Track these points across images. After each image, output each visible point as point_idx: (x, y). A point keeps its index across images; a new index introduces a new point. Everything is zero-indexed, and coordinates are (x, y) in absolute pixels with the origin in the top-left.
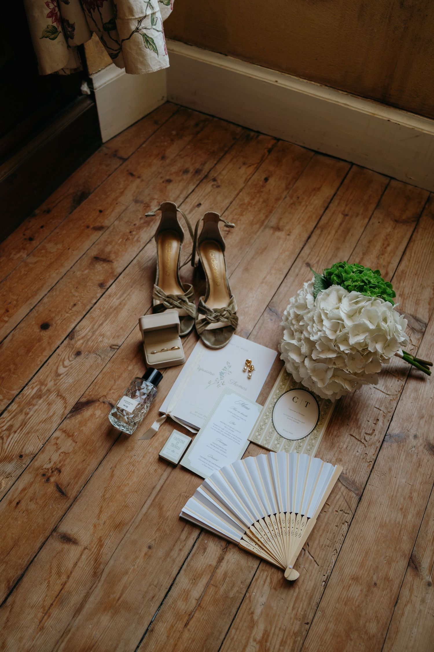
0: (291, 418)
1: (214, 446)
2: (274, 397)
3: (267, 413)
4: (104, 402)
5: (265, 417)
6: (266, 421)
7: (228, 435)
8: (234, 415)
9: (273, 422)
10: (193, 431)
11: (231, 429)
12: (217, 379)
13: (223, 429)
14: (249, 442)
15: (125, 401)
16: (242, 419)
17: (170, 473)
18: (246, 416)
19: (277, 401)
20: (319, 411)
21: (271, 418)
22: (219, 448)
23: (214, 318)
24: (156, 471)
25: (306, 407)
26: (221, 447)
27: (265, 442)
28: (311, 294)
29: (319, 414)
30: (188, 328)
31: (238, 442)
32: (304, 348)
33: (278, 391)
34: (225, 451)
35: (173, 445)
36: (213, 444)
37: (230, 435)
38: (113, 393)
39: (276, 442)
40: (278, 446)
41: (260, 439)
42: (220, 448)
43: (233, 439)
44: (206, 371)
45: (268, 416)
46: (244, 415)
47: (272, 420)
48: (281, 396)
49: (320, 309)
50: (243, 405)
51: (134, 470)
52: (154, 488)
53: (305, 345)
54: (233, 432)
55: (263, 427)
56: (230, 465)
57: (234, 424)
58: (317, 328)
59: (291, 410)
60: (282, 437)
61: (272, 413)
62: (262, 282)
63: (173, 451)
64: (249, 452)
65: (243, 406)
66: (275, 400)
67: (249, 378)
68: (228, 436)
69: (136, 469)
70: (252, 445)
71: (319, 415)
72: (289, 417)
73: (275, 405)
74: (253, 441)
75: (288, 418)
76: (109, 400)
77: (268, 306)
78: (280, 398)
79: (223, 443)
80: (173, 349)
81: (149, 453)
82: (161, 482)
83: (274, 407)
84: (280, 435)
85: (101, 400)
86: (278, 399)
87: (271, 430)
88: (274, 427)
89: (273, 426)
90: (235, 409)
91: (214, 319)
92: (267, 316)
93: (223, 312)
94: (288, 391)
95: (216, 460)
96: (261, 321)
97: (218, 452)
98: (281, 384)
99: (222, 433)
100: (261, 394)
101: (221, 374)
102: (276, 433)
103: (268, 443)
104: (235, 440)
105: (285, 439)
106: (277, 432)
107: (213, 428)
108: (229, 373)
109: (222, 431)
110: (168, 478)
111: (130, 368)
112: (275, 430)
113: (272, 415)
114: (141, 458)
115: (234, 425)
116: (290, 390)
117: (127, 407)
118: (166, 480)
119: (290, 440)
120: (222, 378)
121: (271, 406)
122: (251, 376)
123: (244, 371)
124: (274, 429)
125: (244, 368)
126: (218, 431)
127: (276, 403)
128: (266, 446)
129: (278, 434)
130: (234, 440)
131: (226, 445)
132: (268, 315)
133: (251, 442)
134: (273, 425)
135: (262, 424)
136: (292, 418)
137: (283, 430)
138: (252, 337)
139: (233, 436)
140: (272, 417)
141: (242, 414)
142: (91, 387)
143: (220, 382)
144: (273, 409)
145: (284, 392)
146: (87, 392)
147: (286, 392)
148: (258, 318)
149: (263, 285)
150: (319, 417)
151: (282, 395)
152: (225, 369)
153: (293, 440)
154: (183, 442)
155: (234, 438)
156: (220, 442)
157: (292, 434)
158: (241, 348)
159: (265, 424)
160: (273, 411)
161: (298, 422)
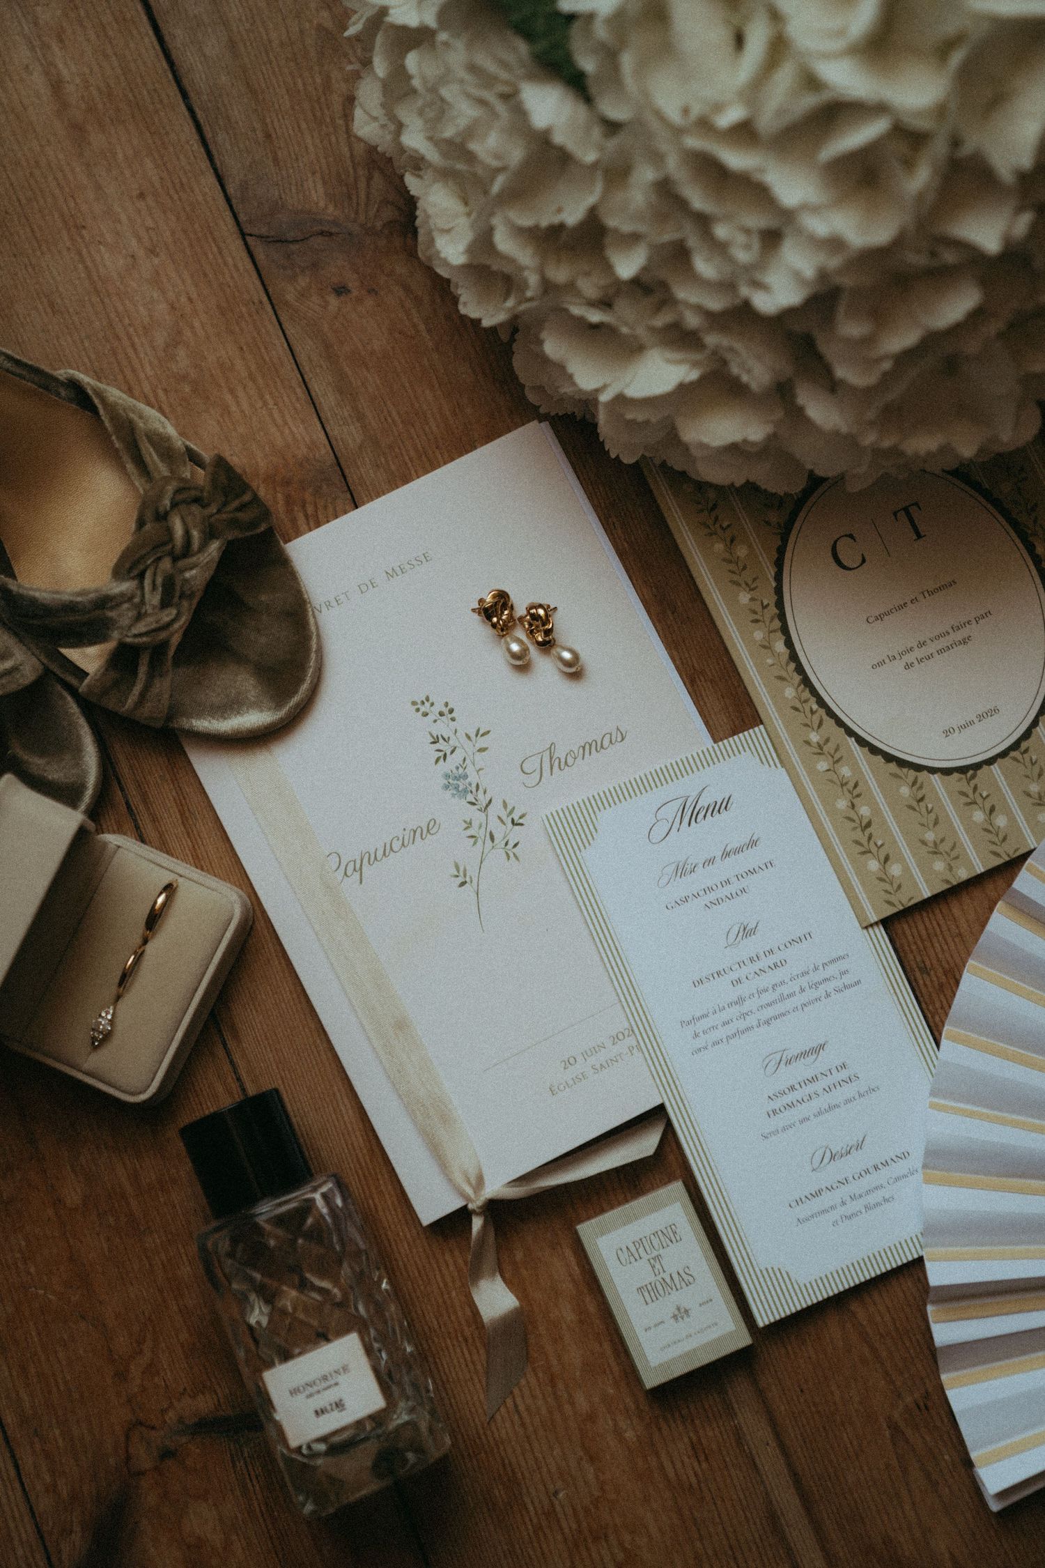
0: (918, 653)
1: (791, 1106)
2: (759, 635)
3: (814, 737)
4: (166, 1454)
5: (823, 765)
6: (845, 771)
7: (782, 998)
8: (712, 896)
9: (874, 750)
10: (645, 1145)
11: (764, 963)
12: (469, 825)
13: (740, 1001)
14: (880, 932)
15: (294, 1392)
16: (753, 872)
17: (761, 1394)
18: (753, 843)
19: (789, 644)
20: (987, 495)
21: (852, 741)
22: (810, 1089)
23: (165, 604)
24: (697, 1450)
25: (919, 536)
26: (814, 1079)
27: (939, 866)
28: (531, 77)
29: (997, 503)
30: (78, 750)
31: (847, 979)
32: (752, 363)
33: (744, 598)
34: (844, 1074)
35: (650, 1292)
36: (777, 1104)
37: (785, 990)
38: (151, 1369)
39: (979, 816)
40: (1001, 821)
41: (906, 869)
42: (818, 1086)
43: (811, 994)
44: (388, 850)
45: (829, 747)
46: (739, 850)
47: (861, 742)
48: (780, 604)
49: (678, 132)
50: (692, 813)
51: (625, 1550)
52: (773, 1518)
53: (738, 346)
54: (783, 963)
55: (865, 811)
56: (933, 1106)
57: (747, 932)
58: (747, 231)
59: (880, 618)
60: (977, 766)
61: (831, 713)
62: (78, 131)
63: (681, 1313)
64: (924, 970)
65: (694, 817)
66: (780, 646)
67: (574, 671)
68: (789, 1004)
69: (627, 1538)
70: (904, 927)
71: (1006, 514)
72: (910, 658)
73: (800, 669)
74: (890, 911)
75: (908, 666)
76: (171, 1416)
77: (243, 235)
78: (782, 616)
79: (804, 1054)
80: (154, 920)
81: (591, 1417)
82: (770, 1460)
83: (806, 682)
84: (962, 770)
85: (144, 1458)
86: (785, 630)
87: (905, 791)
88: (902, 763)
89: (893, 767)
90: (682, 870)
91: (173, 612)
92: (303, 295)
93: (169, 531)
94: (781, 552)
95: (859, 1146)
96: (307, 349)
97: (831, 1108)
98: (719, 547)
99: (751, 1020)
100: (692, 679)
101: (457, 784)
102: (936, 778)
103: (954, 855)
104: (830, 986)
105: (995, 768)
106: (933, 770)
107: (699, 1043)
108: (482, 742)
109: (744, 1016)
110: (773, 1422)
111: (73, 1194)
112: (918, 768)
113: (840, 723)
114: (590, 1471)
115: (754, 931)
116: (785, 540)
117: (339, 1405)
118: (778, 1436)
119: (1016, 746)
120: (483, 800)
121: (790, 692)
122: (576, 656)
123: (521, 665)
124: (912, 774)
125: (515, 656)
126: (731, 1029)
127: (794, 657)
128: (963, 874)
129: (947, 772)
130: (821, 991)
131: (822, 1047)
132: (303, 282)
133: (886, 923)
134: (889, 758)
135: (842, 804)
136: (922, 644)
137: (948, 733)
138: (364, 470)
139: (804, 981)
140: (850, 732)
141: (726, 854)
142: (27, 1462)
143: (494, 825)
144: (814, 692)
145: (771, 572)
146: (44, 1504)
147: (779, 564)
148: (280, 342)
149: (97, 140)
150: (1015, 524)
151: (779, 591)
152: (442, 745)
153: (1027, 735)
154: (670, 1235)
155: (816, 985)
156: (789, 1062)
157: (995, 711)
158: (390, 574)
159: (854, 790)
160: (821, 703)
161: (959, 636)
